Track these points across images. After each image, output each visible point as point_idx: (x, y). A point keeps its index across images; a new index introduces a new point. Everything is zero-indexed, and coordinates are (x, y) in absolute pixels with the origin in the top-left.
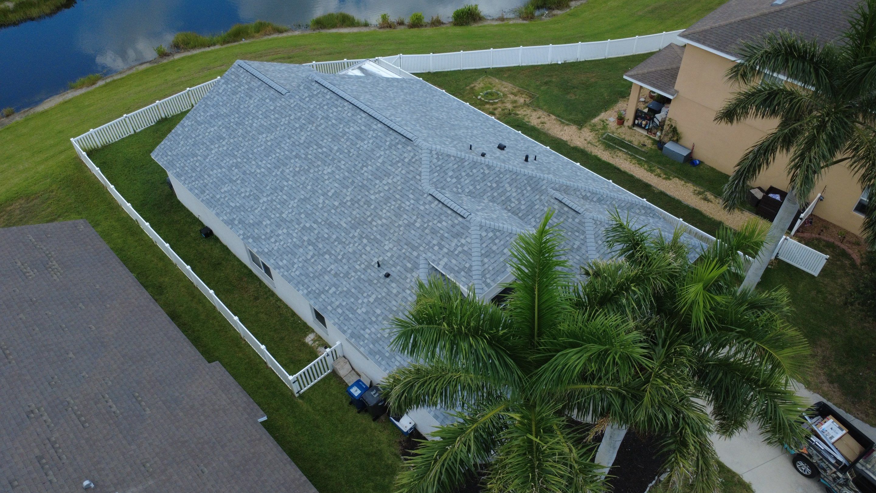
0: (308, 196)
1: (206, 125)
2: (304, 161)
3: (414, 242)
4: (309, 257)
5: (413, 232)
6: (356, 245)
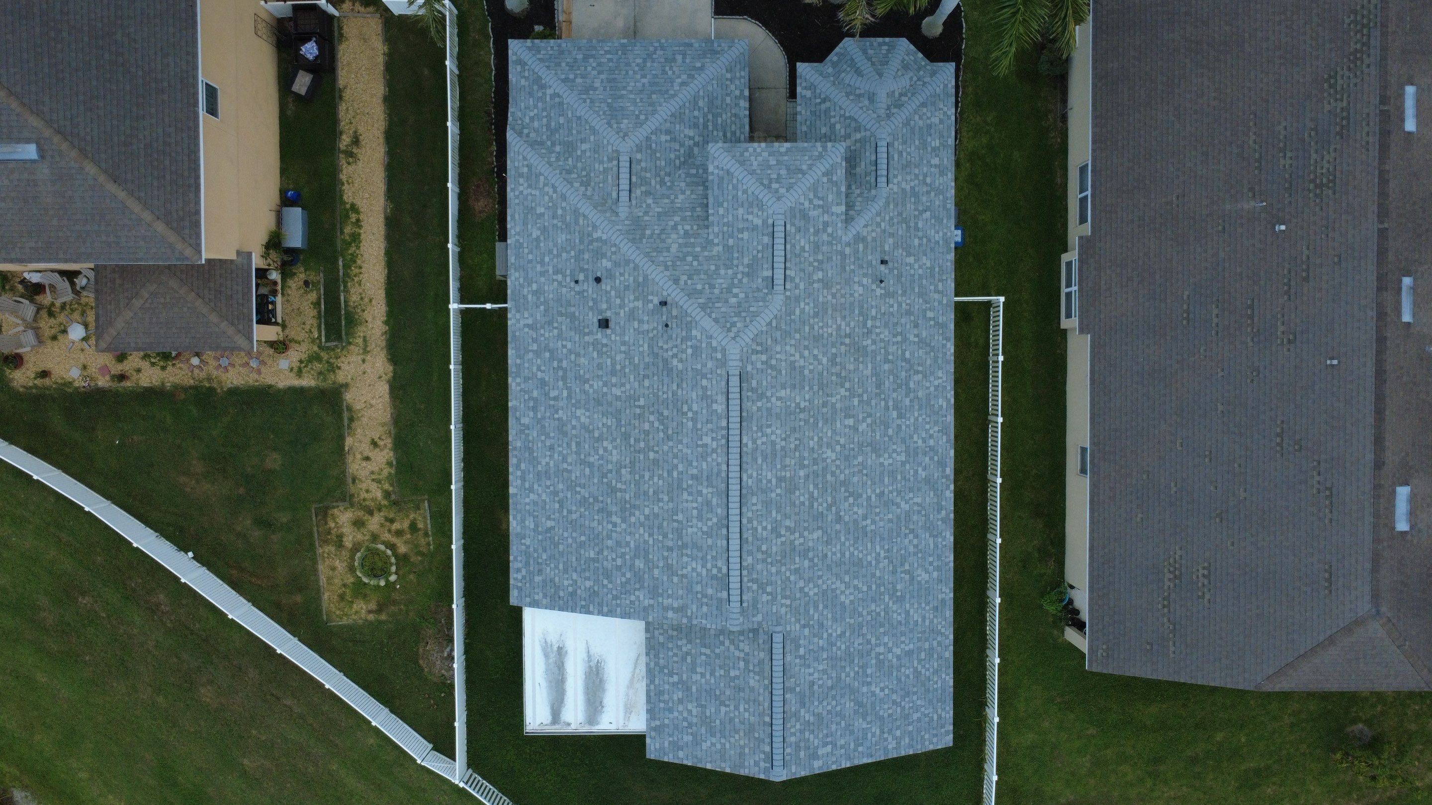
2: (838, 502)
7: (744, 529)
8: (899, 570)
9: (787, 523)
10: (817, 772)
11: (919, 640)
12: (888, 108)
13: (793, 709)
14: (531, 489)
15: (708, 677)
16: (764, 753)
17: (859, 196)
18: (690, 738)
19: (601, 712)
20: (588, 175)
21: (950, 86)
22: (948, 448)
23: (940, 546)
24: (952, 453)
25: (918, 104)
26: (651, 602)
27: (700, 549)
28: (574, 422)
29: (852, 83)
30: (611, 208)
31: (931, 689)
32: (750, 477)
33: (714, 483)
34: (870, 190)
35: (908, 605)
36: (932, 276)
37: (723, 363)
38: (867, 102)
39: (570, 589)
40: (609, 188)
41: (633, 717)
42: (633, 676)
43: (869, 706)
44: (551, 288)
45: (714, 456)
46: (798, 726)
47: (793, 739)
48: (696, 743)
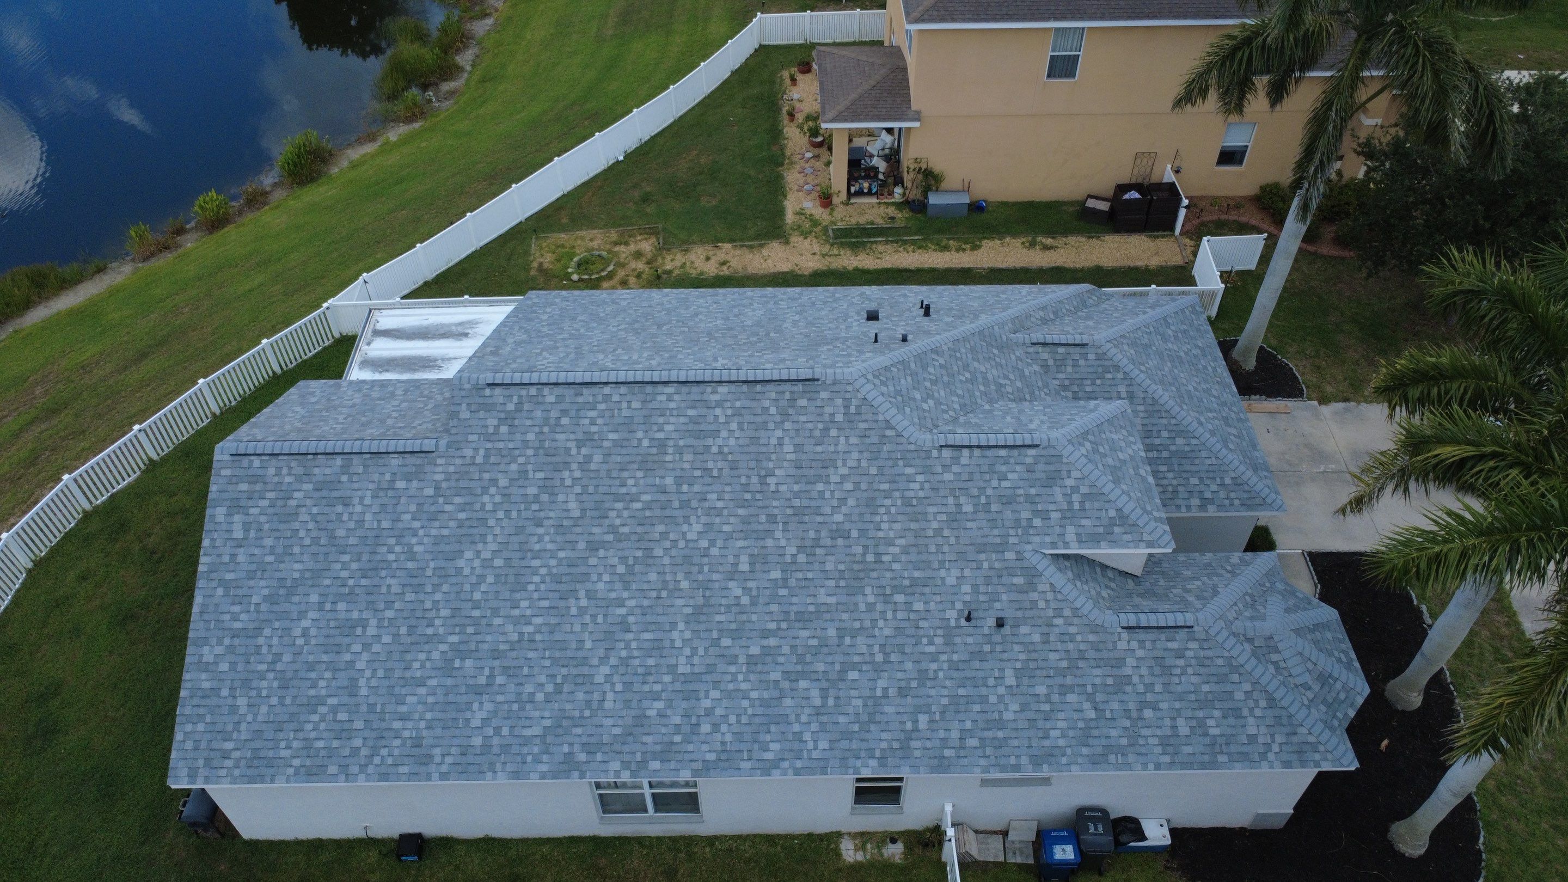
0: (700, 601)
1: (277, 624)
2: (621, 545)
3: (990, 540)
4: (818, 702)
5: (969, 525)
6: (889, 615)
9: (597, 458)
11: (372, 706)
13: (316, 471)
15: (393, 409)
18: (313, 401)
28: (748, 310)
32: (670, 398)
35: (433, 682)
43: (286, 607)
46: (288, 479)
48: (303, 404)
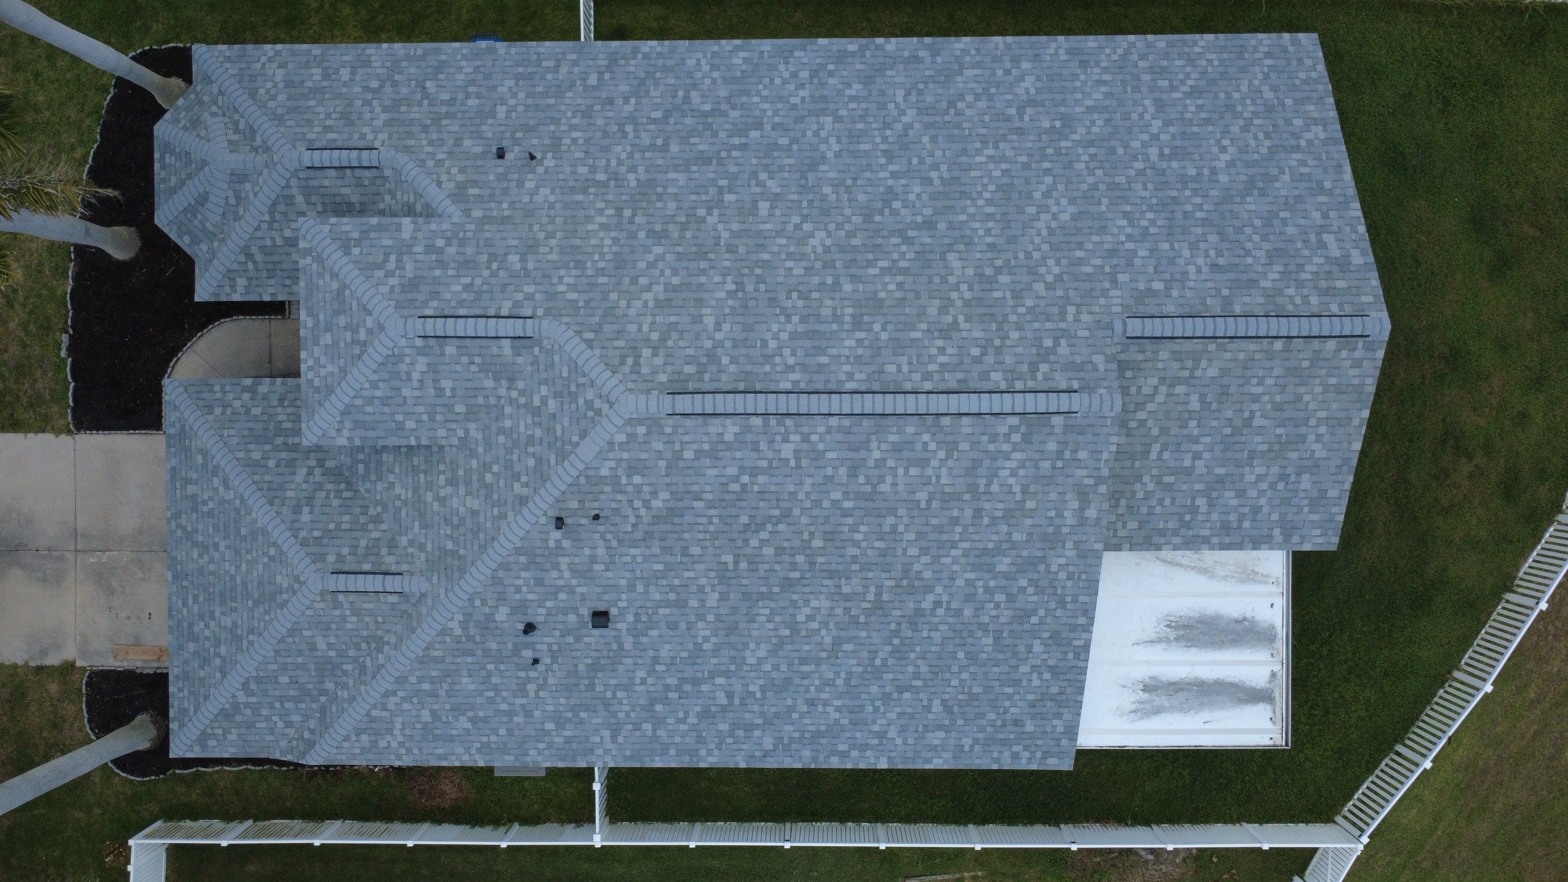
0: (810, 176)
1: (1256, 156)
2: (898, 227)
3: (494, 228)
4: (693, 94)
5: (515, 242)
6: (614, 163)
7: (943, 386)
8: (1017, 124)
9: (933, 311)
10: (1371, 259)
11: (1136, 89)
12: (255, 150)
13: (1261, 300)
14: (881, 735)
15: (1200, 448)
16: (1338, 351)
17: (394, 197)
18: (1305, 477)
19: (1253, 621)
20: (366, 639)
21: (228, 53)
22: (814, 47)
23: (978, 58)
24: (822, 41)
25: (251, 102)
26: (1069, 545)
27: (977, 463)
28: (768, 667)
29: (220, 211)
30: (415, 605)
31: (1220, 69)
32: (850, 376)
33: (863, 438)
34: (385, 179)
35: (1078, 109)
36: (530, 76)
37: (653, 423)
38: (248, 186)
39: (1047, 676)
40: (384, 607)
41: (1263, 568)
42: (1193, 568)
43: (1252, 171)
44: (550, 701)
45: (814, 438)
46: (1291, 292)
47: (1314, 300)
48: (1314, 467)
